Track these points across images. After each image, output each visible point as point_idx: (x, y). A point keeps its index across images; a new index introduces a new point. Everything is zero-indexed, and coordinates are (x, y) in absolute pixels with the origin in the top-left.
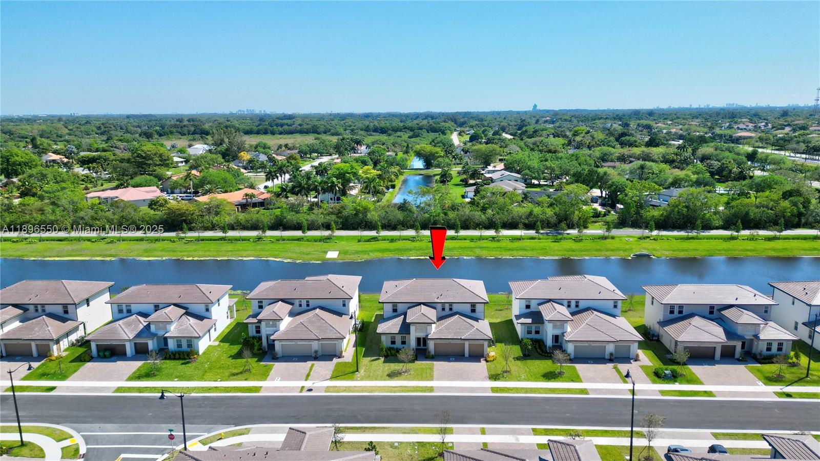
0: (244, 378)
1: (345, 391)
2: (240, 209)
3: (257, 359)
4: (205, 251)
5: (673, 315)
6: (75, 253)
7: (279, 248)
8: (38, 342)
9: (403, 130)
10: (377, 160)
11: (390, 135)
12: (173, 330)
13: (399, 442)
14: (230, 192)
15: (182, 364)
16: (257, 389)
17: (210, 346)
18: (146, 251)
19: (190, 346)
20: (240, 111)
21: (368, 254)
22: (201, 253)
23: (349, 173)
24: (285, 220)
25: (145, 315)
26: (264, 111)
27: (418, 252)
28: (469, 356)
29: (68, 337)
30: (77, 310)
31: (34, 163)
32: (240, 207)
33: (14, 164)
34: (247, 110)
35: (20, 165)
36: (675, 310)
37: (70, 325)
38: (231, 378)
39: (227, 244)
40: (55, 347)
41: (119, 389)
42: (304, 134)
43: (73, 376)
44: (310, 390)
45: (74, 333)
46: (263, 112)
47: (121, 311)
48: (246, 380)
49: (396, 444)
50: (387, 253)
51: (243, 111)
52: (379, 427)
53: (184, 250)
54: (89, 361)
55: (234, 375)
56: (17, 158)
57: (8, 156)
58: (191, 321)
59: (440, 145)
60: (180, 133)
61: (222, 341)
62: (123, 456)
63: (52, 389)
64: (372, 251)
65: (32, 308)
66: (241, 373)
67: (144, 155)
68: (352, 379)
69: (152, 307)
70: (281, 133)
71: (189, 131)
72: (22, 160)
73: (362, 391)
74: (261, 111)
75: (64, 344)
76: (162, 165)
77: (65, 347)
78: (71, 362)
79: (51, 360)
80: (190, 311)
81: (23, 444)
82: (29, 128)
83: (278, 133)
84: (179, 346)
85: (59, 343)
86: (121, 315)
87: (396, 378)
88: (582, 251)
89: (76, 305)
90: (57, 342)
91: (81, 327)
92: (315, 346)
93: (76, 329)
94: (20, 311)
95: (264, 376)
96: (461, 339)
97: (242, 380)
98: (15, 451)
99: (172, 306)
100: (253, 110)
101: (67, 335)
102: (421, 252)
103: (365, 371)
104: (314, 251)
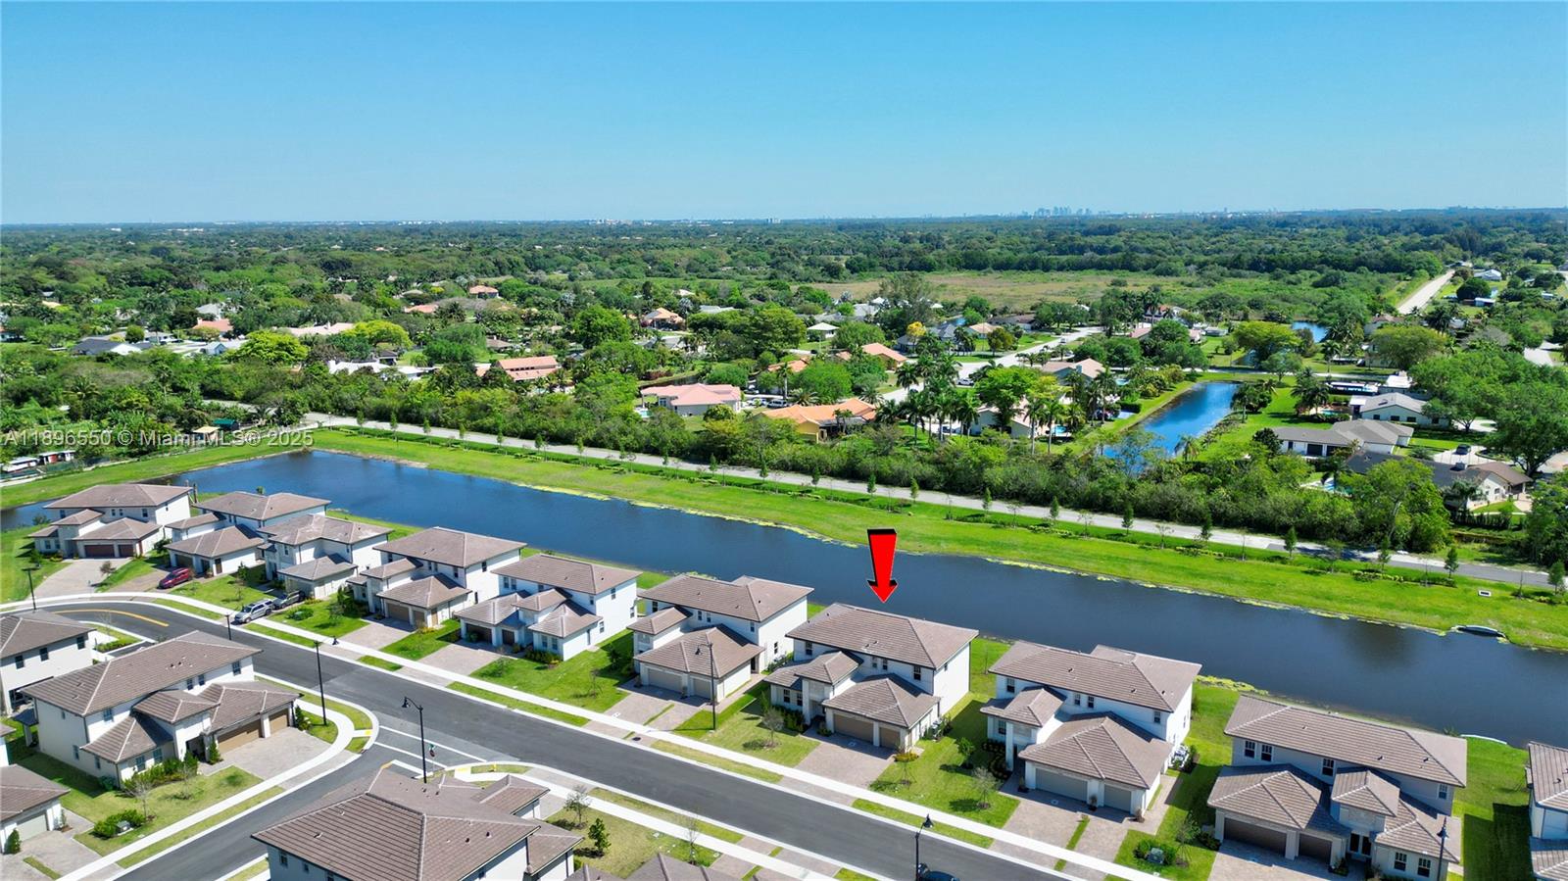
0: (582, 704)
1: (674, 752)
2: (826, 435)
3: (617, 682)
4: (719, 503)
5: (1251, 759)
6: (570, 483)
7: (817, 513)
8: (415, 608)
9: (1317, 267)
10: (1155, 347)
11: (1277, 278)
12: (541, 623)
13: (661, 833)
14: (825, 404)
15: (538, 669)
16: (582, 721)
17: (586, 651)
18: (650, 491)
19: (555, 647)
20: (1041, 210)
21: (939, 544)
22: (713, 505)
23: (1007, 388)
24: (859, 465)
25: (525, 594)
26: (1087, 210)
27: (1025, 553)
28: (881, 746)
29: (449, 607)
30: (467, 575)
31: (620, 329)
32: (825, 431)
33: (595, 330)
34: (1056, 209)
35: (602, 330)
36: (1256, 750)
37: (457, 591)
38: (571, 700)
39: (755, 495)
40: (429, 618)
41: (455, 685)
42: (1105, 271)
43: (428, 656)
44: (637, 739)
45: (459, 602)
46: (1084, 212)
47: (506, 585)
48: (583, 706)
49: (656, 835)
50: (972, 547)
51: (1048, 211)
52: (662, 809)
53: (695, 496)
54: (453, 643)
55: (577, 696)
56: (599, 321)
57: (590, 317)
58: (567, 614)
59: (1333, 314)
60: (886, 266)
61: (603, 648)
62: (395, 762)
63: (397, 667)
64: (946, 540)
65: (426, 564)
66: (585, 696)
67: (762, 323)
68: (697, 738)
69: (536, 586)
70: (1061, 268)
71: (901, 263)
72: (606, 323)
73: (692, 758)
74: (1081, 210)
75: (444, 615)
76: (787, 340)
77: (445, 619)
78: (439, 639)
79: (422, 632)
80: (574, 599)
81: (326, 723)
82: (678, 254)
83: (1056, 267)
84: (545, 644)
85: (436, 612)
86: (506, 591)
87: (750, 751)
88: (1347, 602)
89: (466, 569)
90: (434, 611)
91: (471, 597)
92: (685, 680)
93: (464, 597)
94: (412, 566)
95: (604, 707)
96: (865, 717)
97: (578, 706)
98: (316, 729)
99: (553, 590)
100: (1066, 209)
101: (449, 603)
102: (1032, 554)
103: (723, 732)
104: (860, 526)
